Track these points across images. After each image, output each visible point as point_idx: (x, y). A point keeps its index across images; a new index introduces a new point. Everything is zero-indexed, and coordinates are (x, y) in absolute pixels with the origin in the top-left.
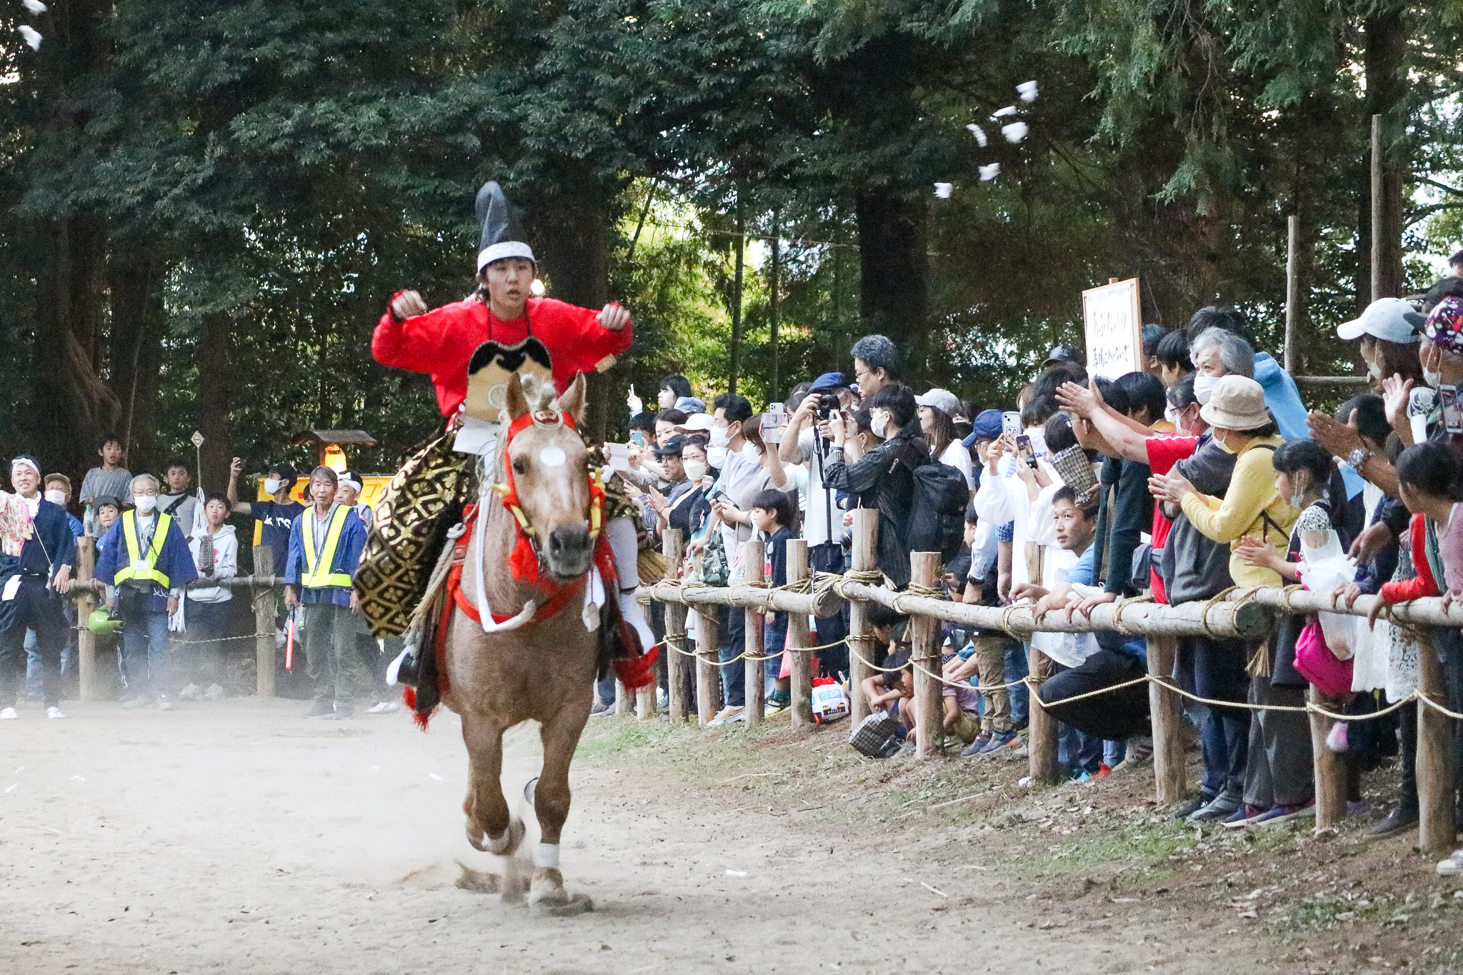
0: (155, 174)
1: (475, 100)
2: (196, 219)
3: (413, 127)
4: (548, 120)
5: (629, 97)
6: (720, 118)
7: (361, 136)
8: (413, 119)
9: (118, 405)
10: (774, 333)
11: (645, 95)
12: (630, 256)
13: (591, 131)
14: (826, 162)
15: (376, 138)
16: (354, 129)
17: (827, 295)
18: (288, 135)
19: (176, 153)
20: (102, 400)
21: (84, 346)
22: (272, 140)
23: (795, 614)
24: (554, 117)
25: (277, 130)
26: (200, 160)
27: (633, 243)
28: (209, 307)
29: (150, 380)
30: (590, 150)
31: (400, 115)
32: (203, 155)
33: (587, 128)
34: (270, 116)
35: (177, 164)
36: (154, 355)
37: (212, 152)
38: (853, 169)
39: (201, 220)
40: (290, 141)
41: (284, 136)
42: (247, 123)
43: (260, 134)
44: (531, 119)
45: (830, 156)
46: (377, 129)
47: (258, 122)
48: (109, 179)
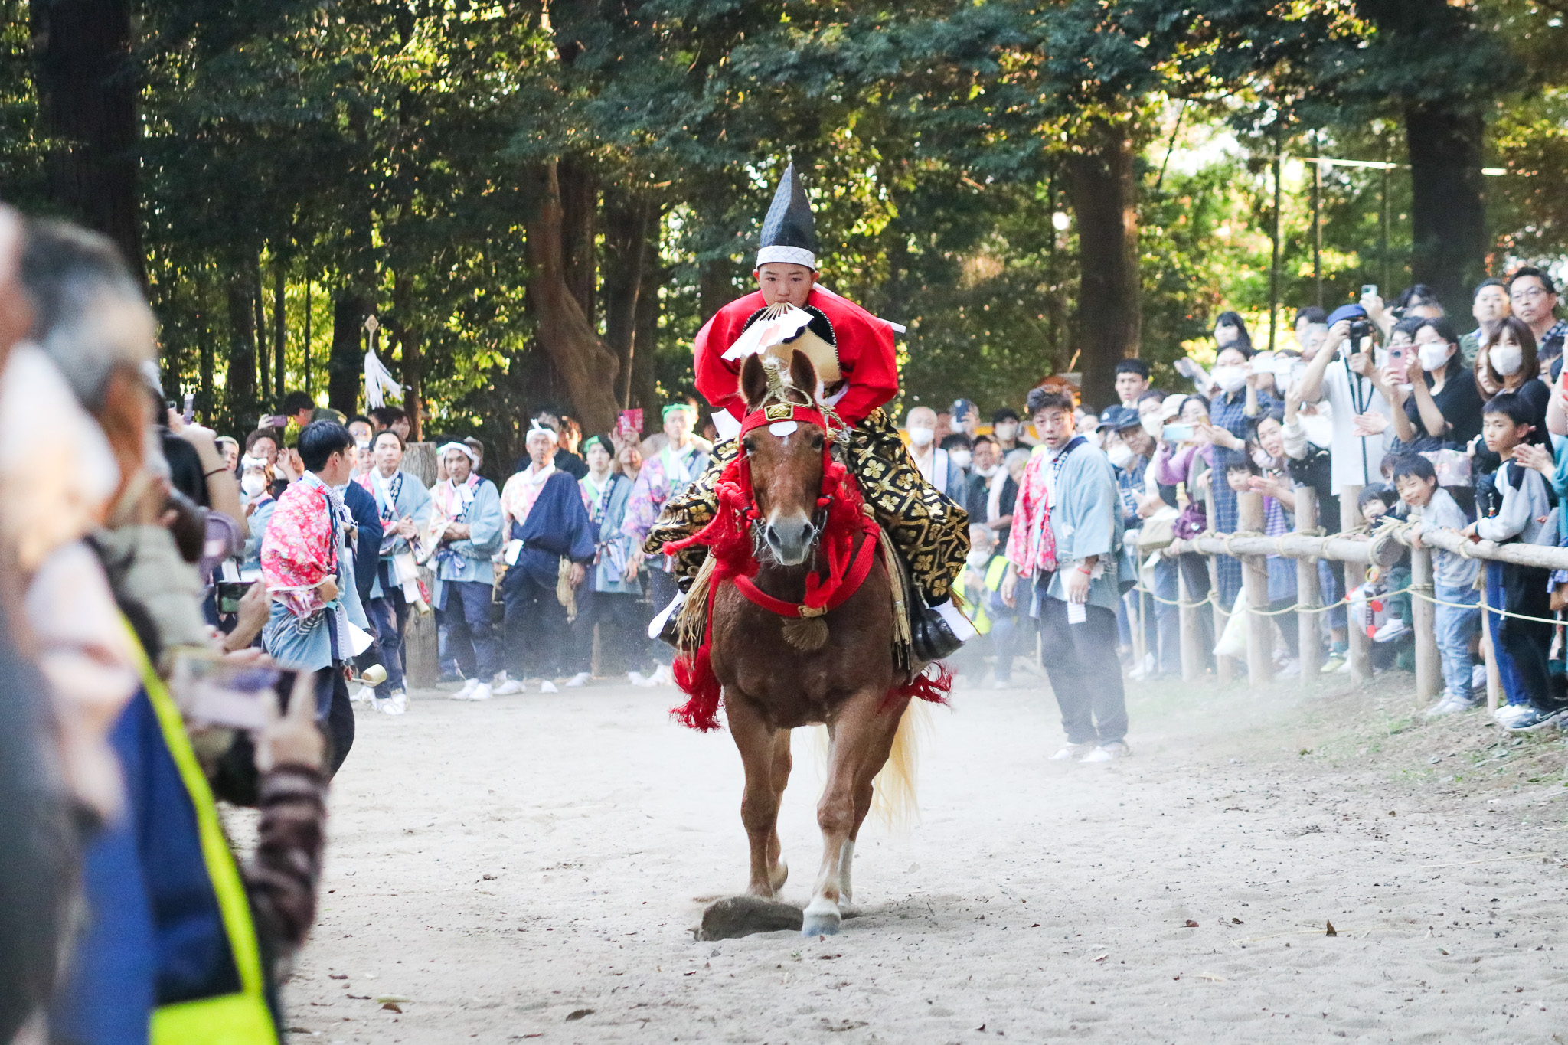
0: (651, 112)
1: (991, 23)
2: (697, 158)
3: (925, 53)
4: (1070, 41)
5: (1157, 14)
6: (1256, 33)
7: (870, 65)
8: (925, 45)
9: (616, 362)
10: (1317, 261)
11: (1175, 11)
12: (1159, 184)
13: (1116, 52)
14: (1373, 77)
15: (887, 66)
16: (862, 58)
17: (1373, 218)
18: (794, 66)
19: (672, 88)
20: (598, 357)
21: (578, 299)
22: (775, 73)
23: (1351, 563)
24: (1077, 38)
25: (780, 61)
26: (698, 96)
27: (1162, 171)
28: (718, 251)
29: (649, 332)
30: (1115, 73)
31: (911, 40)
32: (701, 90)
33: (1113, 48)
34: (772, 46)
35: (674, 102)
36: (650, 307)
37: (712, 87)
38: (1402, 83)
39: (703, 159)
40: (795, 73)
41: (788, 67)
42: (748, 54)
43: (762, 66)
44: (1050, 40)
45: (1376, 69)
46: (887, 57)
47: (760, 53)
48: (602, 119)
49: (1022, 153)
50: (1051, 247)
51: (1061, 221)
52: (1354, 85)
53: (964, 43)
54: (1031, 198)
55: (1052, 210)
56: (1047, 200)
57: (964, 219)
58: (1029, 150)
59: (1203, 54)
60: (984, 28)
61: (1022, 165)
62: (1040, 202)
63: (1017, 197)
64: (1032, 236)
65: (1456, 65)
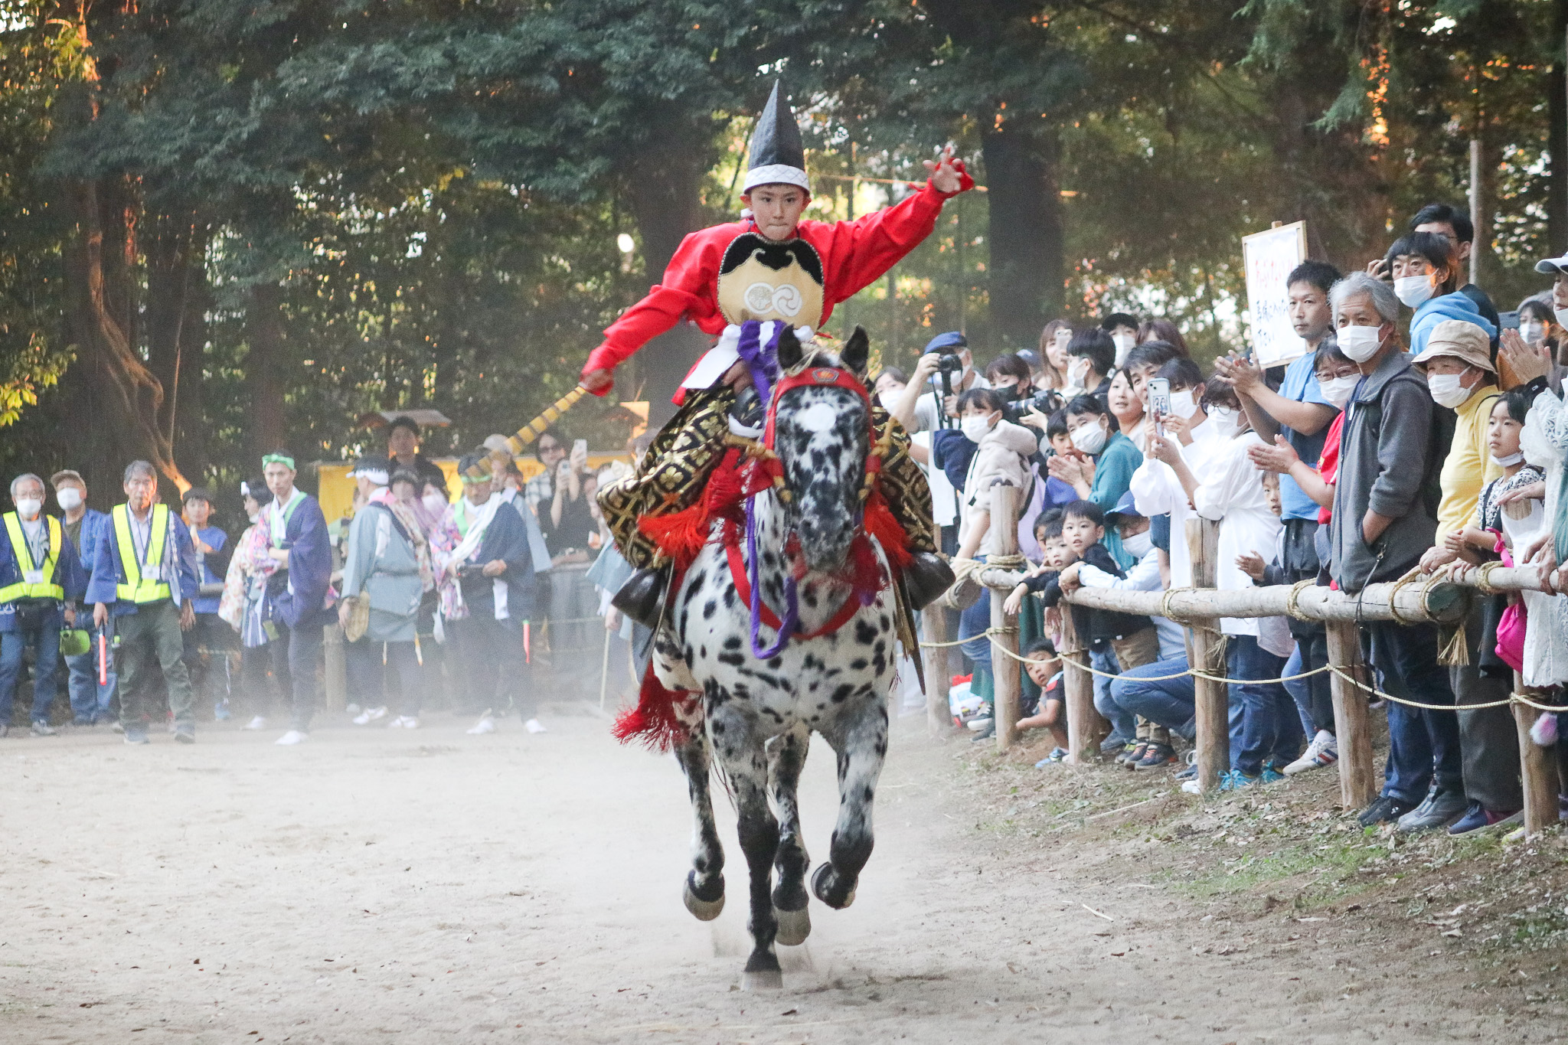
0: (194, 129)
1: (552, 38)
2: (242, 178)
3: (482, 69)
4: (634, 58)
5: (723, 29)
6: (827, 50)
7: (425, 80)
8: (482, 60)
9: (159, 389)
10: (893, 286)
11: (742, 26)
13: (682, 68)
14: (947, 96)
15: (442, 82)
16: (416, 73)
17: (951, 242)
18: (343, 82)
19: (218, 104)
20: (140, 384)
21: (119, 325)
22: (325, 88)
24: (641, 54)
25: (330, 77)
26: (244, 112)
27: (730, 190)
28: (260, 276)
29: (194, 360)
30: (681, 89)
31: (467, 55)
32: (247, 105)
33: (678, 65)
34: (322, 61)
35: (219, 118)
36: (197, 331)
37: (258, 103)
38: (977, 102)
39: (248, 180)
40: (345, 88)
41: (338, 83)
42: (295, 69)
43: (311, 82)
44: (615, 56)
45: (951, 88)
46: (442, 72)
47: (308, 68)
48: (141, 136)
49: (584, 175)
50: (616, 271)
51: (626, 243)
52: (928, 105)
53: (523, 58)
54: (595, 220)
55: (617, 231)
56: (610, 221)
57: (524, 240)
58: (592, 171)
59: (772, 71)
60: (545, 44)
61: (585, 186)
62: (604, 223)
63: (579, 218)
64: (597, 258)
65: (1033, 83)
